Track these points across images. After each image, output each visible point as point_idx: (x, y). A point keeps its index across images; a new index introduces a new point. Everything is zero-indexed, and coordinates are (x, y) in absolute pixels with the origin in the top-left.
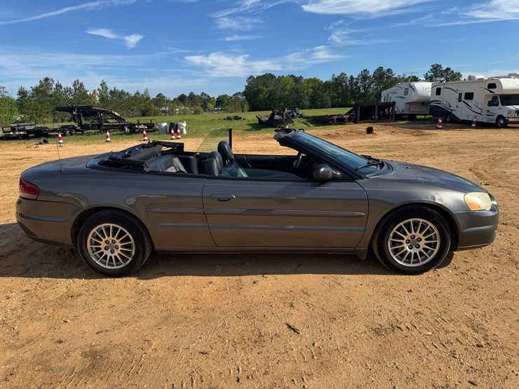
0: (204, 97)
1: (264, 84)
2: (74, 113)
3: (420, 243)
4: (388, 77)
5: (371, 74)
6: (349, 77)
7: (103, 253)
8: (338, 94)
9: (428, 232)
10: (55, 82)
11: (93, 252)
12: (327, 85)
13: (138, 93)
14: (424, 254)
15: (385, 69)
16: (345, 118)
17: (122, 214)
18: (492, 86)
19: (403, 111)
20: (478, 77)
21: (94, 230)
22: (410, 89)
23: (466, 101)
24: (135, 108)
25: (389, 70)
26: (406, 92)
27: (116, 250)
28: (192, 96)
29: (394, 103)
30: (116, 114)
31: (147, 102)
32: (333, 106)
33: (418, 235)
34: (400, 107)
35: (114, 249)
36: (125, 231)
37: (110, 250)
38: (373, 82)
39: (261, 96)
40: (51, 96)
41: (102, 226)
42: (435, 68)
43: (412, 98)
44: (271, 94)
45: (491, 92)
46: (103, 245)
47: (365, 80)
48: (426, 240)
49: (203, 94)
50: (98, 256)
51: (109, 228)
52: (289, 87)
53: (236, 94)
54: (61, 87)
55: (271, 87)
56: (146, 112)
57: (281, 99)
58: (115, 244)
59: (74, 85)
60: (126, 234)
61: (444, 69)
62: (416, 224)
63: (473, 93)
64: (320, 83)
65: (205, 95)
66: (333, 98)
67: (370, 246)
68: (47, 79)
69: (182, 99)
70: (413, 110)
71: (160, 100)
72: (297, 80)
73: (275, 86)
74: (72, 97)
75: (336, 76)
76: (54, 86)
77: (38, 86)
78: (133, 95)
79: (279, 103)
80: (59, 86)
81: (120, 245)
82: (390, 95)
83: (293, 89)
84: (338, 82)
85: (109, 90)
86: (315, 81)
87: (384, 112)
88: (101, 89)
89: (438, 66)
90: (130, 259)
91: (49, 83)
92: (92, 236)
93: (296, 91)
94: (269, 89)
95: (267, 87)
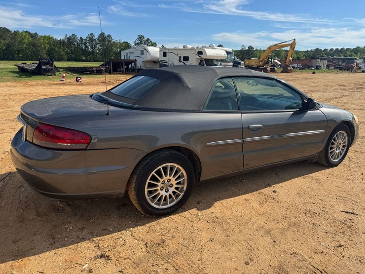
4: (109, 41)
5: (96, 37)
6: (79, 38)
8: (71, 50)
12: (61, 43)
15: (106, 34)
16: (102, 70)
18: (200, 53)
19: (141, 67)
22: (145, 51)
23: (184, 62)
25: (109, 36)
26: (142, 53)
29: (136, 60)
32: (68, 60)
34: (139, 64)
38: (98, 44)
42: (140, 38)
43: (147, 58)
44: (8, 46)
45: (200, 57)
47: (92, 42)
52: (26, 41)
55: (8, 40)
61: (146, 39)
63: (188, 57)
64: (55, 41)
66: (67, 53)
70: (148, 66)
72: (34, 36)
73: (11, 39)
75: (68, 36)
79: (18, 54)
82: (129, 55)
83: (31, 43)
84: (70, 40)
86: (49, 38)
89: (142, 36)
93: (34, 45)
94: (7, 42)
95: (3, 40)
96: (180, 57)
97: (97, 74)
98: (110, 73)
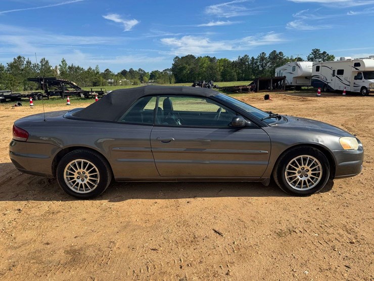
0: (141, 72)
1: (187, 63)
2: (42, 83)
3: (308, 173)
4: (280, 58)
5: (267, 56)
6: (251, 58)
7: (75, 181)
8: (242, 70)
9: (314, 165)
10: (26, 60)
11: (68, 181)
12: (234, 64)
13: (90, 69)
14: (311, 182)
15: (278, 52)
16: (248, 89)
17: (90, 153)
18: (357, 65)
19: (291, 83)
20: (347, 58)
21: (70, 164)
22: (297, 67)
23: (338, 76)
24: (88, 80)
25: (280, 53)
26: (294, 69)
27: (85, 179)
28: (131, 71)
29: (285, 77)
30: (74, 84)
31: (98, 75)
32: (239, 80)
33: (306, 167)
34: (289, 80)
35: (84, 178)
36: (93, 165)
37: (81, 179)
38: (268, 62)
39: (185, 72)
40: (22, 70)
41: (76, 161)
42: (315, 52)
43: (299, 73)
44: (192, 70)
45: (356, 69)
46: (76, 175)
47: (263, 60)
48: (312, 171)
49: (140, 70)
50: (72, 184)
51: (81, 163)
52: (205, 65)
53: (165, 70)
54: (31, 63)
55: (192, 66)
56: (96, 83)
57: (199, 74)
58: (85, 175)
59: (41, 62)
60: (93, 167)
61: (322, 52)
62: (305, 159)
63: (343, 70)
64: (229, 62)
65: (142, 71)
66: (238, 74)
67: (272, 176)
68: (19, 57)
69: (124, 73)
70: (299, 82)
71: (107, 74)
72: (212, 60)
73: (194, 64)
74: (39, 71)
75: (241, 57)
76: (25, 63)
77: (12, 62)
78: (86, 70)
79: (198, 77)
80: (29, 63)
81: (88, 175)
82: (282, 71)
83: (209, 67)
84: (242, 61)
85: (67, 66)
86: (225, 61)
87: (277, 84)
88: (62, 65)
89: (317, 50)
90: (96, 186)
91: (21, 61)
92: (68, 169)
93: (211, 68)
94: (191, 67)
95: (189, 65)
96: (334, 71)
97: (243, 93)
98: (256, 91)
